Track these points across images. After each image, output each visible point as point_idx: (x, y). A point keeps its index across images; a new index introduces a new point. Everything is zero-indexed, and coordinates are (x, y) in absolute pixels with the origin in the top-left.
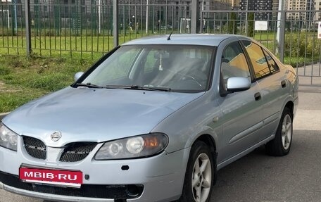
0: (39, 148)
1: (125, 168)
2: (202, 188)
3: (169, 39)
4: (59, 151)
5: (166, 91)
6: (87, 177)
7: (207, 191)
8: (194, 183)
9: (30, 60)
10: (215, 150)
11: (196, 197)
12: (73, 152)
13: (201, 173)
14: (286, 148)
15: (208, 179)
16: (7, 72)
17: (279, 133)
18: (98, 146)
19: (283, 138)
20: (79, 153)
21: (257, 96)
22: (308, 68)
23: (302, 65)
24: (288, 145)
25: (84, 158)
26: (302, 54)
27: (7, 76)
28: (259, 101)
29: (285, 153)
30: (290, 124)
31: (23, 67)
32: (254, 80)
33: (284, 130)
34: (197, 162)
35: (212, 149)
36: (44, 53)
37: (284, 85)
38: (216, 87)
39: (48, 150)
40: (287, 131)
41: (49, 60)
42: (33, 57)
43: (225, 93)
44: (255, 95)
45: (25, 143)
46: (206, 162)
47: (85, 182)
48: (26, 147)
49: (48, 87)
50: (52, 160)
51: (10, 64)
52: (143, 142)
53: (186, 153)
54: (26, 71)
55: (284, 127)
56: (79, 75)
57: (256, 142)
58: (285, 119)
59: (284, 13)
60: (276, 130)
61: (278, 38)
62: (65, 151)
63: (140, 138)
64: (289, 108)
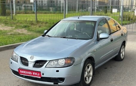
0: (26, 62)
1: (58, 71)
2: (89, 77)
3: (79, 18)
4: (33, 63)
5: (76, 39)
6: (43, 74)
7: (91, 78)
8: (85, 76)
9: (36, 23)
10: (94, 62)
11: (86, 80)
12: (38, 64)
13: (88, 72)
14: (122, 58)
15: (91, 73)
16: (29, 27)
17: (120, 53)
18: (48, 62)
19: (121, 55)
20: (40, 64)
21: (112, 40)
22: (131, 25)
23: (129, 24)
24: (123, 57)
25: (42, 66)
26: (129, 20)
27: (28, 28)
28: (112, 42)
29: (122, 60)
30: (124, 49)
31: (34, 25)
32: (110, 34)
33: (121, 51)
34: (87, 67)
35: (93, 62)
36: (41, 20)
37: (122, 35)
38: (95, 37)
39: (29, 63)
40: (123, 52)
41: (42, 23)
42: (38, 22)
43: (99, 39)
44: (111, 39)
45: (21, 59)
46: (90, 67)
47: (42, 76)
48: (21, 61)
49: (41, 32)
50: (30, 67)
51: (30, 24)
52: (65, 61)
53: (82, 65)
54: (35, 26)
55: (121, 50)
56: (46, 31)
57: (111, 57)
58: (122, 47)
59: (123, 6)
60: (118, 52)
61: (121, 14)
62: (35, 63)
63: (64, 59)
64: (124, 43)
